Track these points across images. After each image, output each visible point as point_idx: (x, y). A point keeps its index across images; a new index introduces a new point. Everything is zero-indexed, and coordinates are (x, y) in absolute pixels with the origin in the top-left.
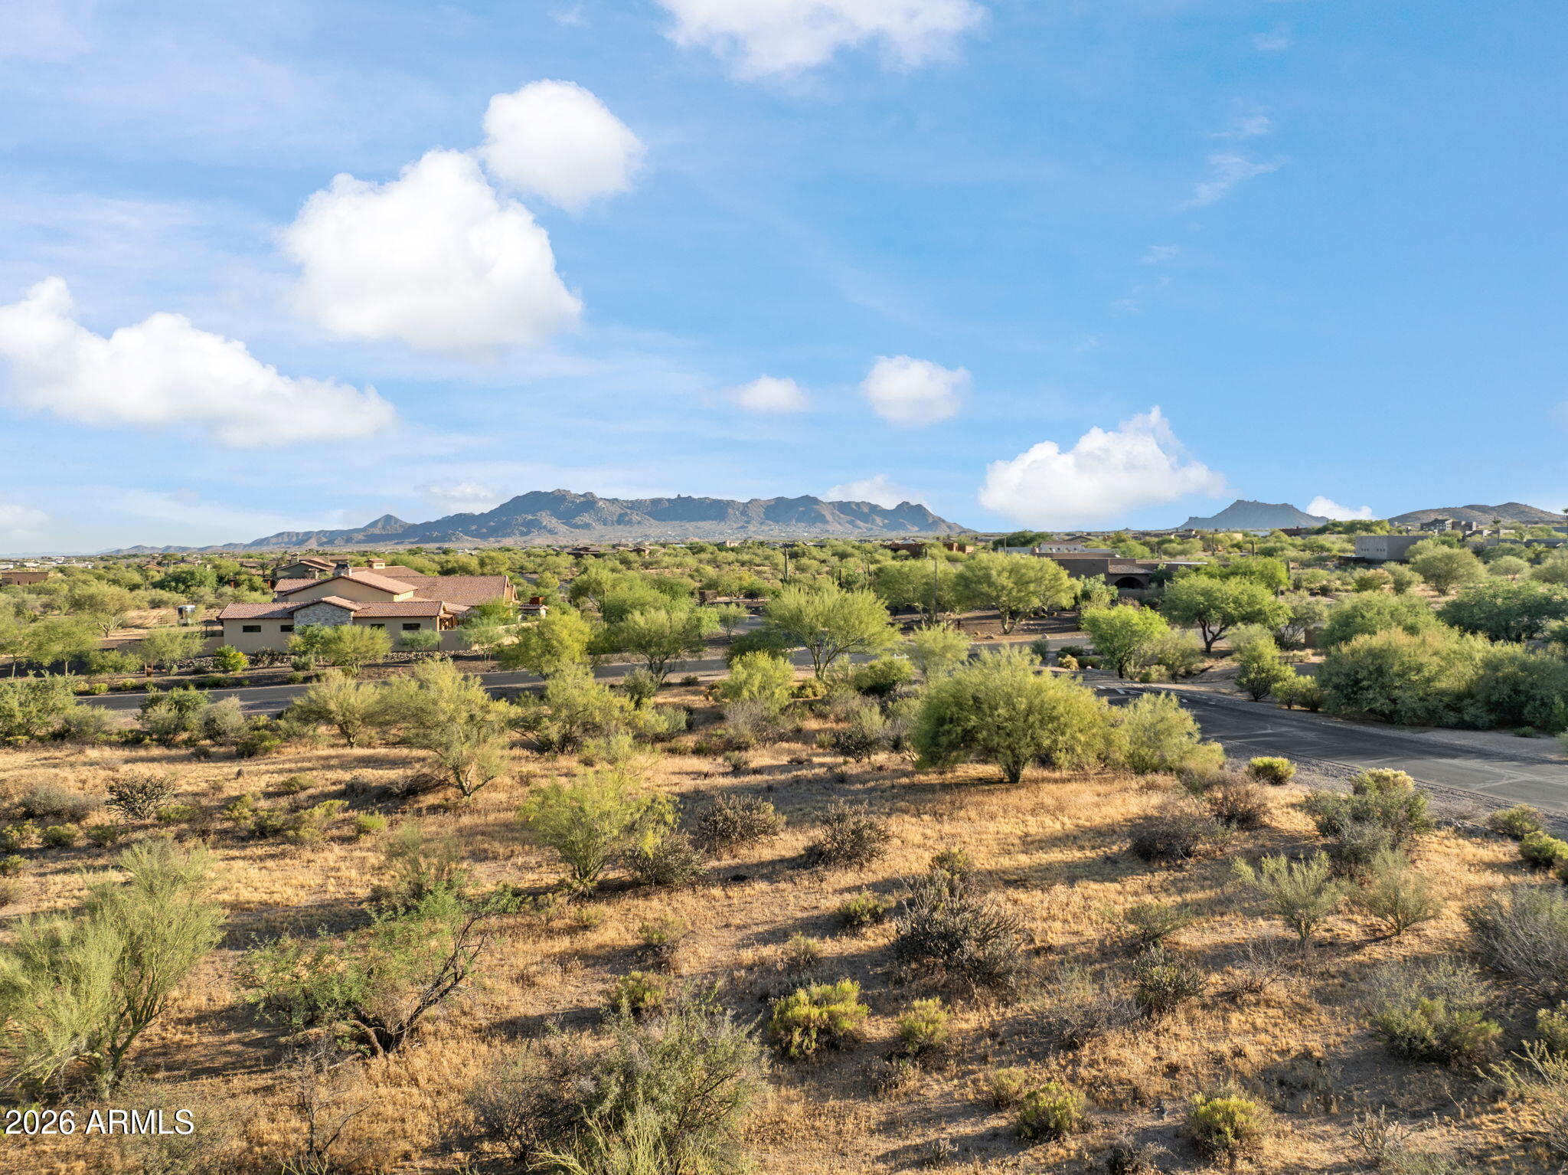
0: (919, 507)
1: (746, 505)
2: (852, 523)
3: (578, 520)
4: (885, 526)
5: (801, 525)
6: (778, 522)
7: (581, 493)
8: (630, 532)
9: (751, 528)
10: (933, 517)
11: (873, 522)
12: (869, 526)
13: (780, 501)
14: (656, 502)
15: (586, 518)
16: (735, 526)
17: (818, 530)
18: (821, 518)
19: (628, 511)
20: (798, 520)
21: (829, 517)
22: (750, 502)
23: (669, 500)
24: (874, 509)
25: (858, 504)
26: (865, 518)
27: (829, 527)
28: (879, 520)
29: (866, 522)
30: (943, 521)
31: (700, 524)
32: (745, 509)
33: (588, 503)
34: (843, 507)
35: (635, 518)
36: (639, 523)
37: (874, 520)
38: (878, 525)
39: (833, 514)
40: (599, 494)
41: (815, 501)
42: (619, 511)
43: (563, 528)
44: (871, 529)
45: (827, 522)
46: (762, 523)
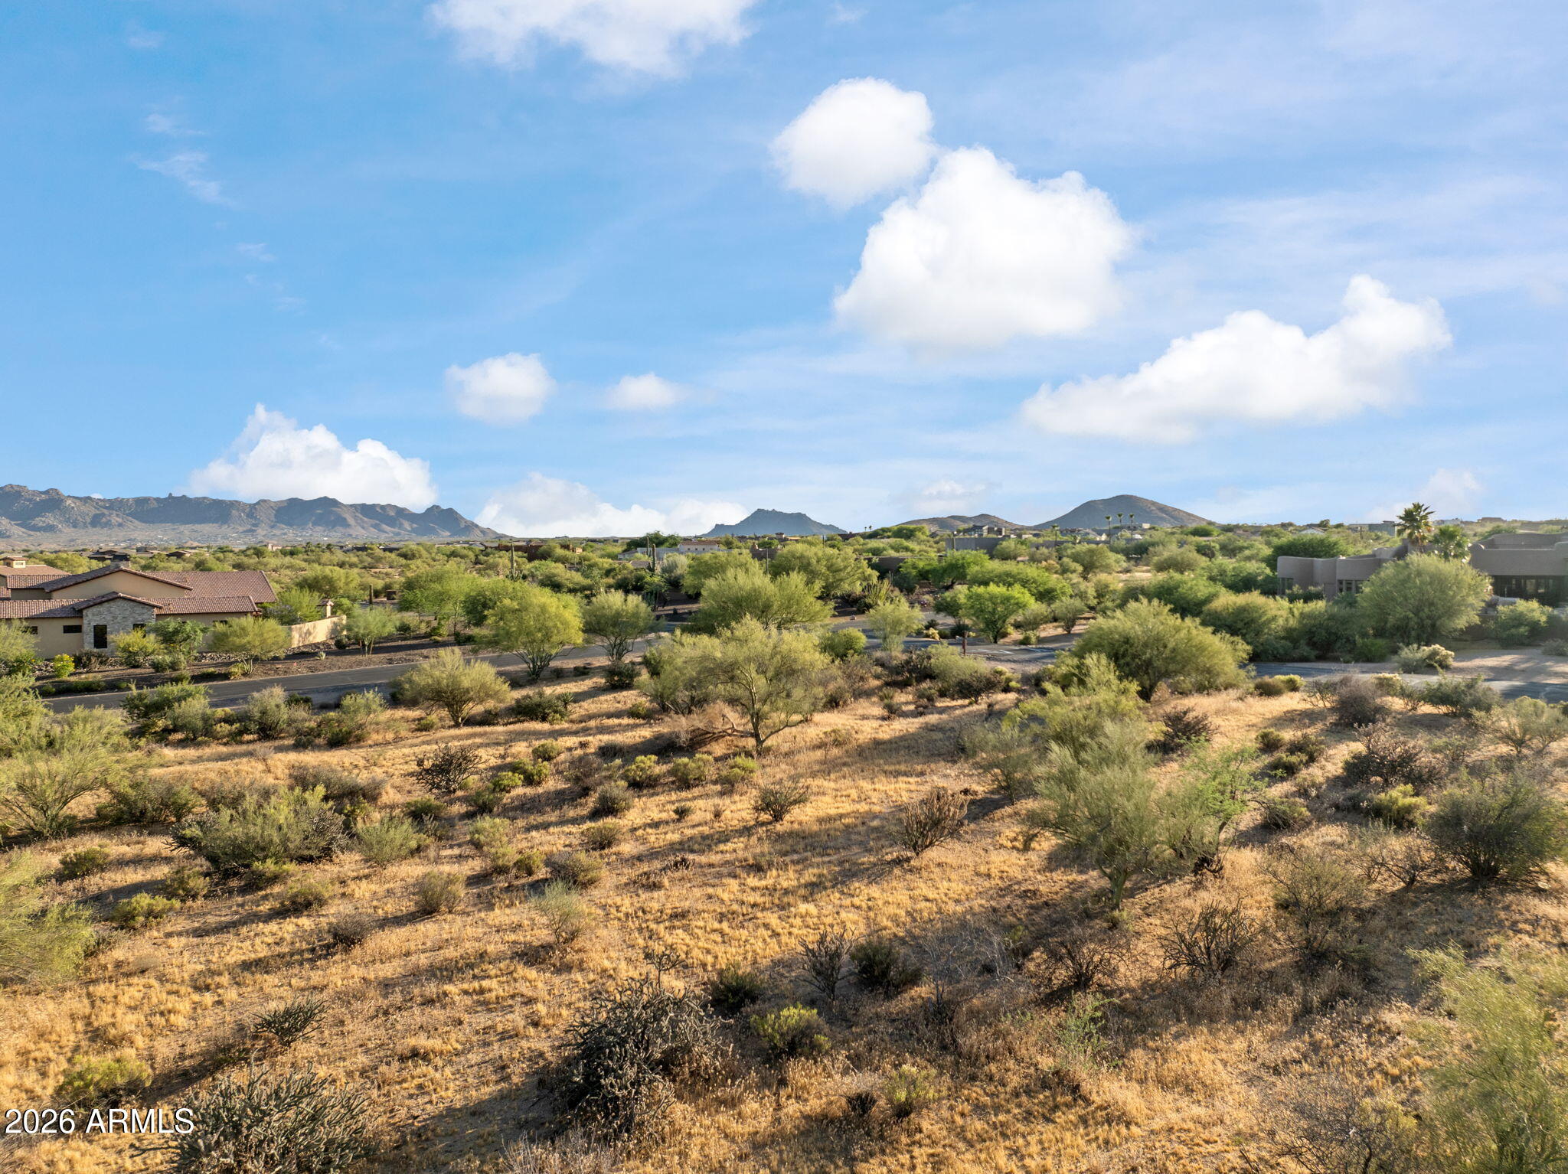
0: (451, 511)
1: (253, 506)
2: (375, 526)
3: (39, 521)
4: (414, 531)
5: (319, 528)
6: (291, 525)
7: (43, 489)
8: (110, 536)
9: (261, 532)
10: (466, 521)
11: (401, 526)
12: (396, 530)
14: (141, 502)
15: (50, 519)
16: (241, 529)
17: (339, 535)
18: (342, 522)
19: (106, 512)
20: (315, 524)
21: (351, 521)
22: (258, 503)
23: (158, 500)
24: (401, 513)
25: (383, 507)
26: (392, 521)
27: (351, 531)
28: (407, 525)
29: (392, 526)
30: (477, 526)
31: (197, 527)
32: (252, 510)
33: (52, 501)
34: (368, 510)
35: (115, 519)
36: (120, 525)
37: (401, 524)
38: (406, 530)
39: (355, 517)
40: (65, 492)
41: (334, 503)
42: (94, 511)
43: (17, 531)
44: (398, 534)
45: (349, 526)
46: (272, 527)
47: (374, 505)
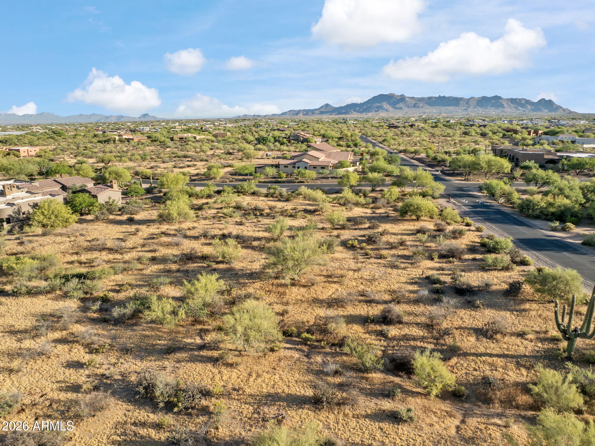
0: (550, 101)
1: (468, 100)
2: (515, 108)
3: (398, 106)
4: (532, 109)
5: (492, 108)
6: (482, 107)
7: (400, 95)
8: (418, 111)
9: (470, 110)
10: (556, 105)
11: (526, 108)
12: (524, 109)
13: (484, 98)
14: (430, 98)
15: (401, 105)
16: (463, 108)
17: (500, 111)
18: (502, 106)
19: (418, 102)
20: (491, 106)
21: (505, 105)
22: (470, 98)
23: (435, 97)
24: (528, 102)
25: (520, 100)
26: (523, 106)
27: (505, 110)
28: (529, 107)
29: (523, 107)
30: (561, 108)
31: (448, 108)
32: (468, 101)
33: (402, 98)
34: (513, 101)
35: (421, 105)
36: (422, 107)
37: (527, 107)
38: (528, 109)
39: (508, 104)
40: (406, 95)
41: (500, 98)
42: (414, 102)
43: (391, 109)
44: (525, 111)
45: (504, 107)
46: (475, 108)
47: (516, 99)
